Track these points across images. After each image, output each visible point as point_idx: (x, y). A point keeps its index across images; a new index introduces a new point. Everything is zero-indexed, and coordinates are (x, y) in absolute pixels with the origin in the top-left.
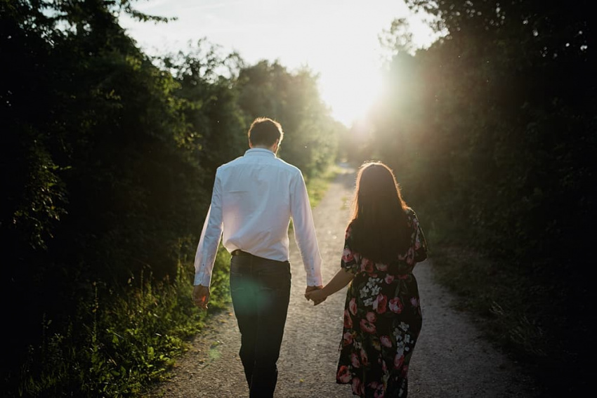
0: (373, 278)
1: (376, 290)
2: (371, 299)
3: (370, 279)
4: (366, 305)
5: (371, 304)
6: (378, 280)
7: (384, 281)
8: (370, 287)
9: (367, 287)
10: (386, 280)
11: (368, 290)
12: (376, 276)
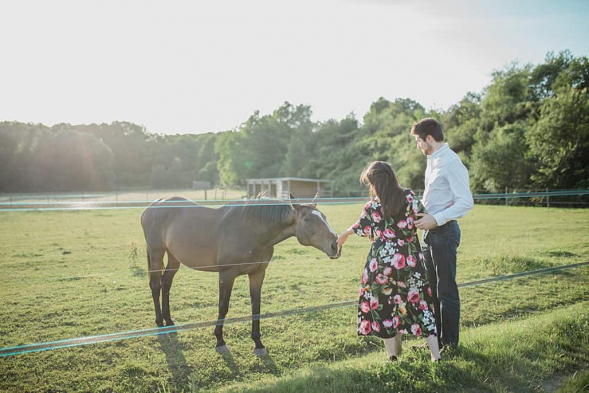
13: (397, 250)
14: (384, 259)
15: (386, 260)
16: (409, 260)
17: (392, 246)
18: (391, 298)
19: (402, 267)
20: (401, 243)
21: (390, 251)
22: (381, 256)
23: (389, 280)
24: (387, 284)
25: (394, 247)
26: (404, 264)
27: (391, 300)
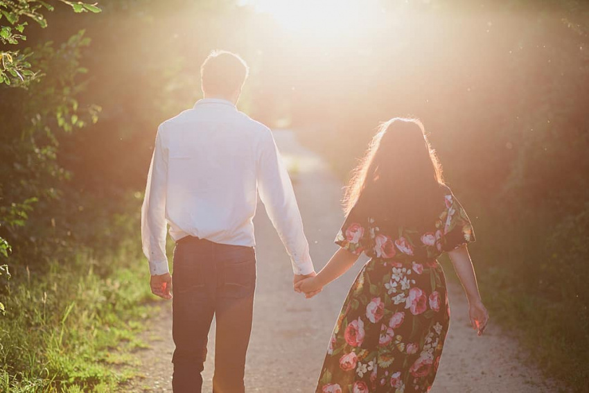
0: (397, 268)
1: (405, 284)
2: (403, 295)
3: (394, 270)
4: (396, 303)
5: (403, 301)
6: (404, 270)
7: (412, 271)
8: (398, 279)
9: (394, 280)
10: (415, 269)
11: (395, 284)
12: (401, 266)
13: (414, 282)
14: (393, 298)
15: (397, 300)
16: (432, 299)
17: (405, 274)
18: (387, 373)
19: (422, 311)
20: (419, 269)
21: (403, 283)
22: (389, 293)
23: (394, 339)
24: (388, 347)
25: (409, 277)
26: (425, 305)
27: (385, 378)
